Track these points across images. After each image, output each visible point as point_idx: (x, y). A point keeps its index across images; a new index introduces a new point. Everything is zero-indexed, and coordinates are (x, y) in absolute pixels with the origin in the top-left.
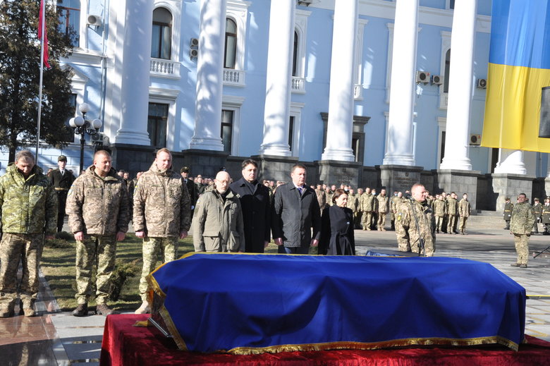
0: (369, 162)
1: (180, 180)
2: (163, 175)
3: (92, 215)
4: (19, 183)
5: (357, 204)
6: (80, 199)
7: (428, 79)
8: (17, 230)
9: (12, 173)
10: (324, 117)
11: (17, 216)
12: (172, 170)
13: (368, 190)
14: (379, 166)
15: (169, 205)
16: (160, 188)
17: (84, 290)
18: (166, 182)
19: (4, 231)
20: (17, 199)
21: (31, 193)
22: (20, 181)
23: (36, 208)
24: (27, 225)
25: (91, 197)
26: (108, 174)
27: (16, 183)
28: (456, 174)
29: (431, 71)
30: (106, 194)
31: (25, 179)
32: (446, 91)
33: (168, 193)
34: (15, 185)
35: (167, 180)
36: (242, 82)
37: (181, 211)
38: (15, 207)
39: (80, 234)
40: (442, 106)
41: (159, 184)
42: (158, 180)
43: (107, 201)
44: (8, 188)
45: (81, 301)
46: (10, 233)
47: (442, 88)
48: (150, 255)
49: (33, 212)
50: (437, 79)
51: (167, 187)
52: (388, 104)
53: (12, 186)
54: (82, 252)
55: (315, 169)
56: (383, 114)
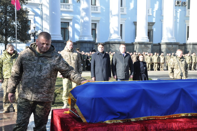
0: (155, 42)
1: (77, 53)
2: (69, 51)
4: (8, 58)
5: (151, 60)
7: (180, 4)
9: (5, 54)
10: (135, 23)
11: (9, 71)
12: (73, 49)
13: (155, 53)
14: (160, 43)
15: (73, 64)
16: (69, 57)
18: (71, 54)
19: (4, 78)
20: (8, 64)
21: (14, 62)
22: (9, 57)
27: (7, 58)
31: (11, 56)
32: (189, 8)
33: (72, 59)
34: (7, 59)
35: (71, 53)
36: (99, 11)
37: (78, 66)
38: (8, 67)
40: (187, 15)
41: (68, 55)
42: (68, 53)
44: (4, 60)
46: (6, 79)
47: (187, 7)
48: (66, 85)
50: (185, 3)
51: (72, 56)
52: (163, 16)
53: (6, 59)
55: (132, 46)
56: (161, 20)
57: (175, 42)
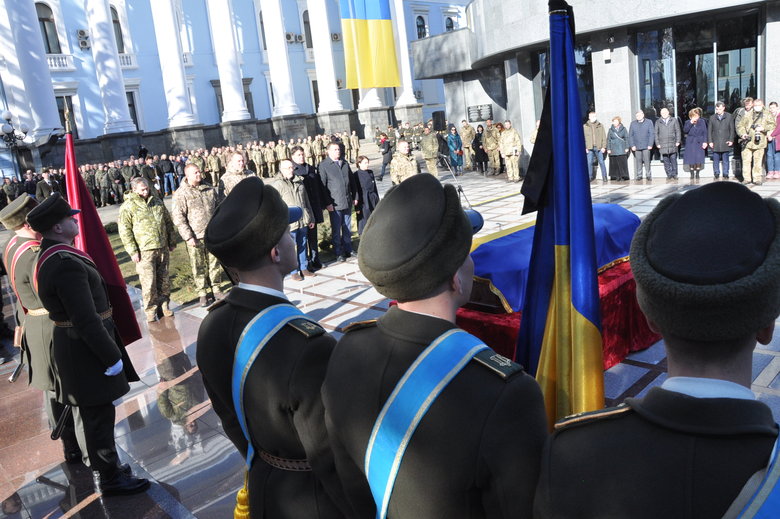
0: (261, 116)
3: (199, 222)
6: (185, 210)
7: (293, 39)
8: (153, 246)
9: (132, 200)
10: (216, 84)
11: (150, 234)
14: (270, 119)
17: (203, 285)
20: (146, 221)
21: (155, 213)
22: (143, 205)
23: (162, 224)
24: (160, 241)
25: (195, 207)
26: (201, 183)
28: (332, 114)
29: (294, 32)
30: (205, 201)
31: (147, 202)
32: (310, 45)
36: (134, 64)
38: (147, 227)
39: (192, 240)
40: (308, 59)
43: (208, 208)
45: (202, 294)
47: (305, 44)
49: (162, 229)
50: (300, 37)
52: (267, 65)
54: (196, 255)
55: (217, 131)
56: (262, 73)
57: (299, 112)
